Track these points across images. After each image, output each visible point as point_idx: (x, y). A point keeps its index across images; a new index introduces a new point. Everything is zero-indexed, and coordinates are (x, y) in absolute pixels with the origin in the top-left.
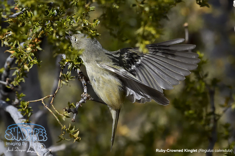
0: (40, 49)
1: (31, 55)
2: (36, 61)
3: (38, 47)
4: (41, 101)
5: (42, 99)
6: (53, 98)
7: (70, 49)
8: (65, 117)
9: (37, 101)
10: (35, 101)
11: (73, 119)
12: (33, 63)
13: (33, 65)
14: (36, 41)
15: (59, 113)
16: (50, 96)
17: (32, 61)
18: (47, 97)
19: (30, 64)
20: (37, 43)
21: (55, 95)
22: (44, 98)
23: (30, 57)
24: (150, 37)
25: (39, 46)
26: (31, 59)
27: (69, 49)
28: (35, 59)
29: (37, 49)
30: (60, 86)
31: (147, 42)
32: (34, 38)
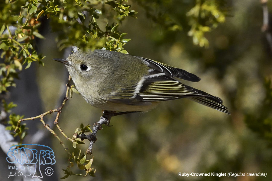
0: (39, 36)
1: (29, 48)
2: (36, 57)
3: (36, 33)
4: (40, 118)
5: (41, 116)
6: (58, 114)
7: (85, 39)
8: (76, 143)
9: (34, 119)
10: (31, 119)
11: (89, 150)
12: (33, 61)
13: (32, 63)
14: (32, 22)
15: (67, 137)
16: (54, 110)
17: (30, 57)
18: (48, 112)
19: (27, 61)
20: (34, 27)
21: (61, 110)
22: (45, 114)
23: (26, 51)
24: (211, 21)
25: (37, 30)
26: (29, 53)
27: (83, 38)
28: (35, 53)
29: (35, 36)
30: (68, 96)
31: (206, 29)
32: (30, 18)
